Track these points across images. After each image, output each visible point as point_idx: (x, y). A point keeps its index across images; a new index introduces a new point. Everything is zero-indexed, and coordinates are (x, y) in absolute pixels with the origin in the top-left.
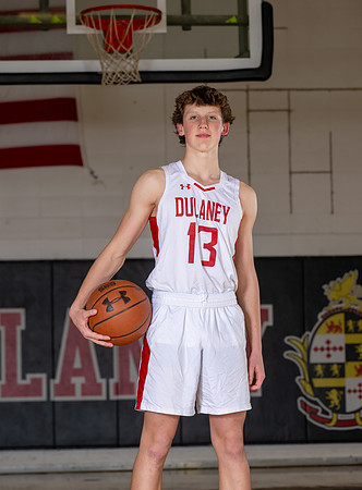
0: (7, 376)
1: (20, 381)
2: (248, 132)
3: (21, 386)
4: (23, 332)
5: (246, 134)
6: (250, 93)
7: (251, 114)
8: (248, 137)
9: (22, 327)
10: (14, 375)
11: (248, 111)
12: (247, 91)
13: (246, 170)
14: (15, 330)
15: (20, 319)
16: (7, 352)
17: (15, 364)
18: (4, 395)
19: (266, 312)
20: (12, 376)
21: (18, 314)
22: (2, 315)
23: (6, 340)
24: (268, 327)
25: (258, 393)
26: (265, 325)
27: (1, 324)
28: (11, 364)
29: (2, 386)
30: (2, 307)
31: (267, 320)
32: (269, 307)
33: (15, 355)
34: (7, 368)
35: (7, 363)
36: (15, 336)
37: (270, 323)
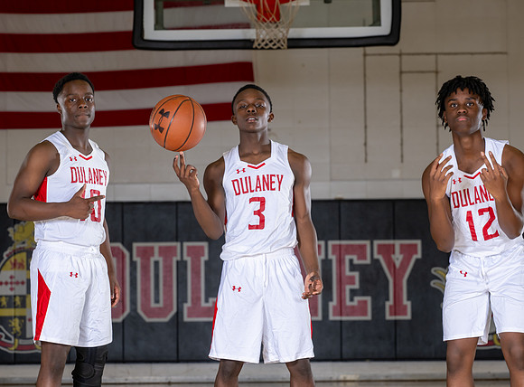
0: (192, 300)
1: (203, 304)
2: (401, 91)
3: (204, 308)
4: (206, 262)
5: (399, 93)
6: (404, 57)
7: (404, 75)
8: (401, 95)
9: (205, 257)
10: (199, 299)
11: (401, 72)
12: (400, 55)
13: (399, 124)
14: (199, 261)
15: (203, 251)
16: (192, 278)
17: (200, 289)
18: (189, 316)
19: (416, 246)
20: (196, 300)
21: (202, 247)
22: (189, 248)
23: (193, 269)
24: (417, 260)
25: (408, 317)
26: (415, 257)
27: (188, 255)
28: (196, 289)
29: (189, 308)
30: (189, 240)
31: (416, 253)
32: (418, 243)
33: (199, 282)
34: (193, 293)
35: (192, 289)
36: (199, 266)
37: (419, 255)
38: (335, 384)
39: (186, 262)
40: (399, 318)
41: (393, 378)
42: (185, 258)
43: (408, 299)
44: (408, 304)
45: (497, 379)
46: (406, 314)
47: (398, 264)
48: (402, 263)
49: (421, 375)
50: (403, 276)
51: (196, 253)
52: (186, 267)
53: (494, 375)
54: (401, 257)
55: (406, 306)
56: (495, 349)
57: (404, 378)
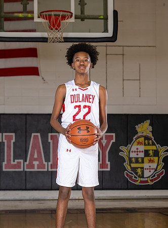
1: (12, 163)
3: (13, 165)
4: (14, 143)
6: (108, 47)
7: (108, 56)
8: (107, 65)
12: (106, 46)
13: (105, 79)
15: (13, 137)
16: (7, 150)
17: (11, 155)
18: (5, 168)
19: (113, 136)
20: (9, 160)
21: (12, 135)
22: (5, 136)
23: (7, 146)
24: (113, 143)
25: (109, 169)
26: (112, 141)
27: (5, 139)
28: (9, 156)
29: (5, 165)
30: (6, 132)
31: (113, 139)
32: (114, 134)
33: (10, 152)
34: (7, 157)
35: (7, 155)
36: (11, 145)
37: (114, 141)
38: (74, 201)
39: (4, 143)
40: (104, 170)
41: (101, 198)
42: (4, 141)
43: (109, 161)
44: (109, 163)
45: (149, 199)
46: (107, 168)
47: (104, 145)
48: (106, 144)
49: (114, 197)
50: (106, 151)
51: (9, 138)
52: (4, 145)
53: (148, 197)
54: (106, 141)
55: (108, 164)
56: (149, 185)
57: (106, 198)
